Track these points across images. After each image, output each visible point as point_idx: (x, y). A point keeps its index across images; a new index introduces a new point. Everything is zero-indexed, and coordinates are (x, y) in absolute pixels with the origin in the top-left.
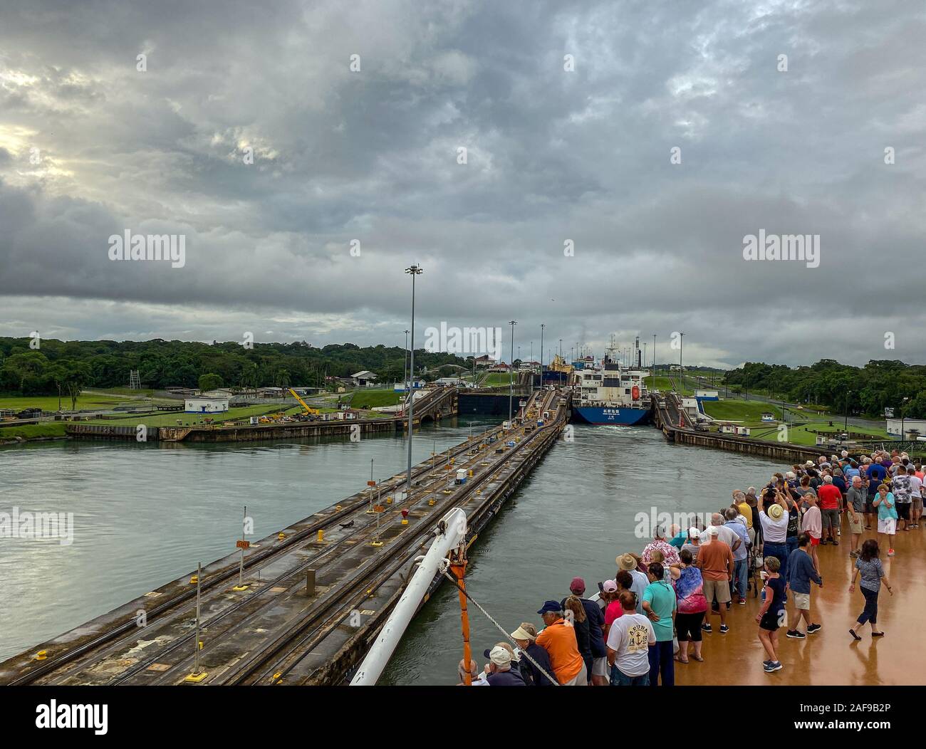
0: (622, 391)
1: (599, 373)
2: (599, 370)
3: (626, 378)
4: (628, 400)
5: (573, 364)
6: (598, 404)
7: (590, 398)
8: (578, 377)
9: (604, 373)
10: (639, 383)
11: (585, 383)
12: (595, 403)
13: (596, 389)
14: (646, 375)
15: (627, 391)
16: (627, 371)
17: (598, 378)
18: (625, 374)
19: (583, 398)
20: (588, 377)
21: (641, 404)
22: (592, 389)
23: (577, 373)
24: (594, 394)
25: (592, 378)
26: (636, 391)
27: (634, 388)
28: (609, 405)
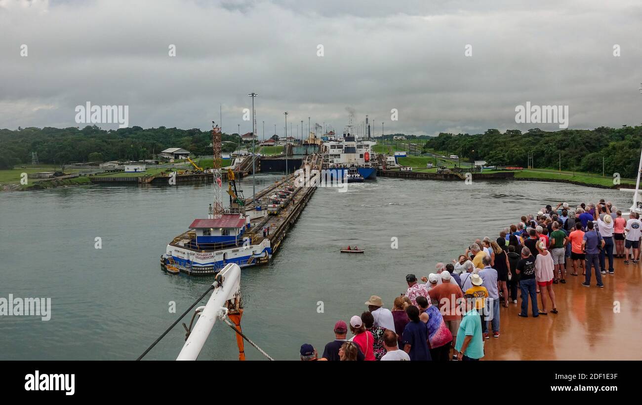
0: (357, 156)
1: (341, 144)
2: (341, 142)
3: (360, 147)
4: (361, 162)
5: (322, 138)
6: (341, 166)
7: (335, 162)
8: (326, 147)
9: (345, 143)
10: (369, 150)
11: (332, 151)
12: (339, 165)
13: (339, 155)
14: (374, 143)
15: (361, 156)
16: (360, 141)
17: (340, 147)
18: (359, 144)
19: (331, 162)
20: (333, 147)
21: (371, 165)
22: (336, 155)
23: (325, 144)
24: (338, 159)
25: (336, 147)
26: (367, 155)
27: (366, 154)
28: (348, 166)
